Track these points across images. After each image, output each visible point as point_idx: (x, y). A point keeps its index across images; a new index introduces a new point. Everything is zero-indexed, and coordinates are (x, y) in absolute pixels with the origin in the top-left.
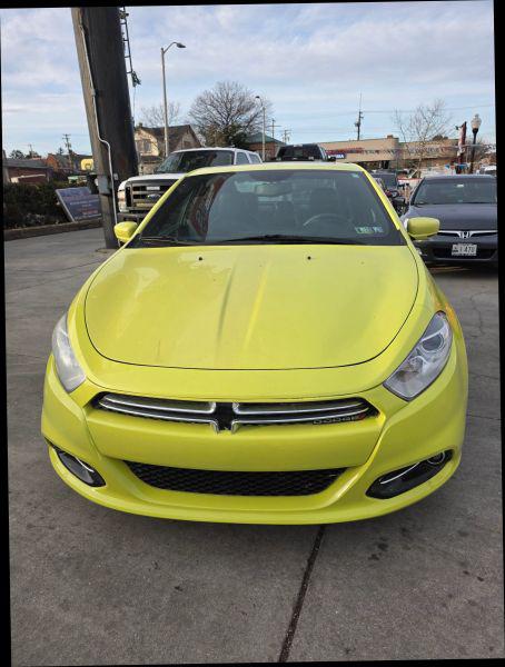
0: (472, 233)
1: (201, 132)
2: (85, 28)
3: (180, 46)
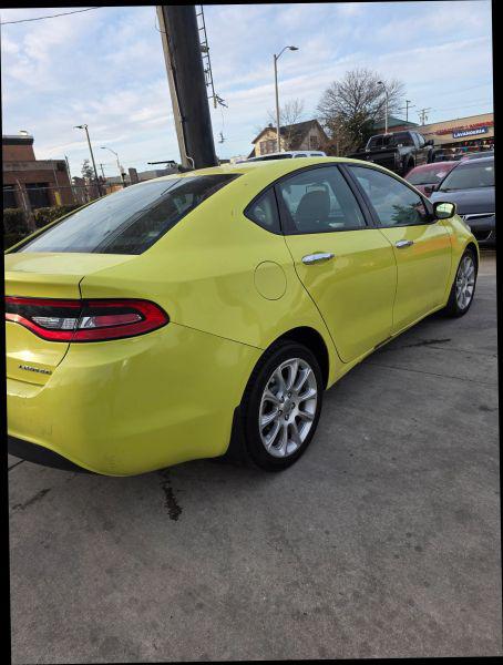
0: (468, 216)
3: (293, 49)
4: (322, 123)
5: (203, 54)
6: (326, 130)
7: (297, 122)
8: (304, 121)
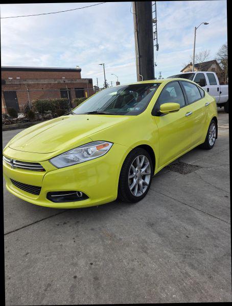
1: (222, 62)
2: (137, 31)
3: (206, 24)
4: (219, 62)
5: (154, 24)
6: (221, 65)
7: (205, 61)
8: (209, 60)
